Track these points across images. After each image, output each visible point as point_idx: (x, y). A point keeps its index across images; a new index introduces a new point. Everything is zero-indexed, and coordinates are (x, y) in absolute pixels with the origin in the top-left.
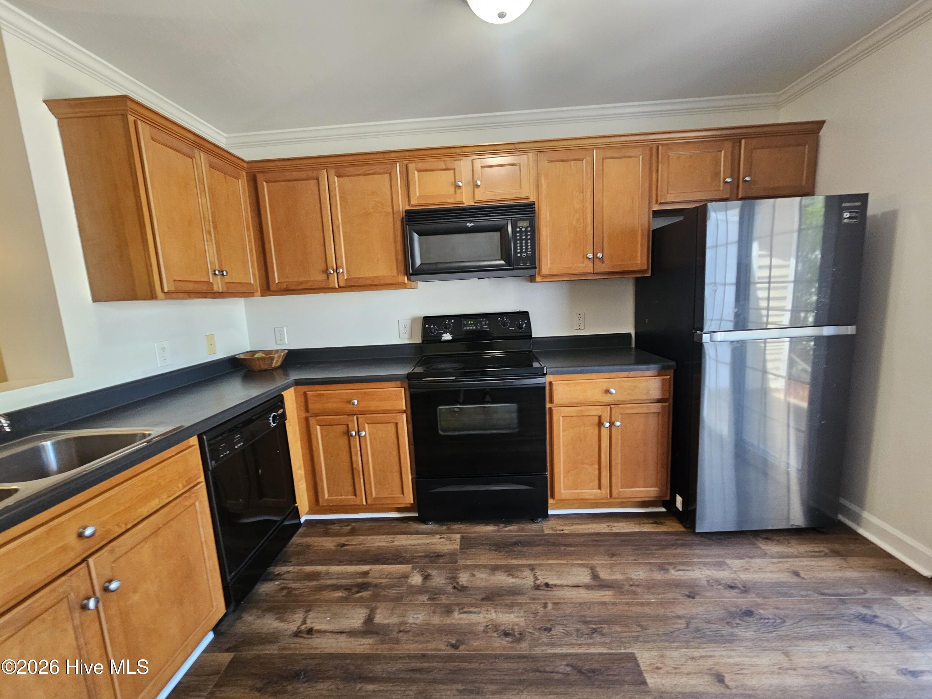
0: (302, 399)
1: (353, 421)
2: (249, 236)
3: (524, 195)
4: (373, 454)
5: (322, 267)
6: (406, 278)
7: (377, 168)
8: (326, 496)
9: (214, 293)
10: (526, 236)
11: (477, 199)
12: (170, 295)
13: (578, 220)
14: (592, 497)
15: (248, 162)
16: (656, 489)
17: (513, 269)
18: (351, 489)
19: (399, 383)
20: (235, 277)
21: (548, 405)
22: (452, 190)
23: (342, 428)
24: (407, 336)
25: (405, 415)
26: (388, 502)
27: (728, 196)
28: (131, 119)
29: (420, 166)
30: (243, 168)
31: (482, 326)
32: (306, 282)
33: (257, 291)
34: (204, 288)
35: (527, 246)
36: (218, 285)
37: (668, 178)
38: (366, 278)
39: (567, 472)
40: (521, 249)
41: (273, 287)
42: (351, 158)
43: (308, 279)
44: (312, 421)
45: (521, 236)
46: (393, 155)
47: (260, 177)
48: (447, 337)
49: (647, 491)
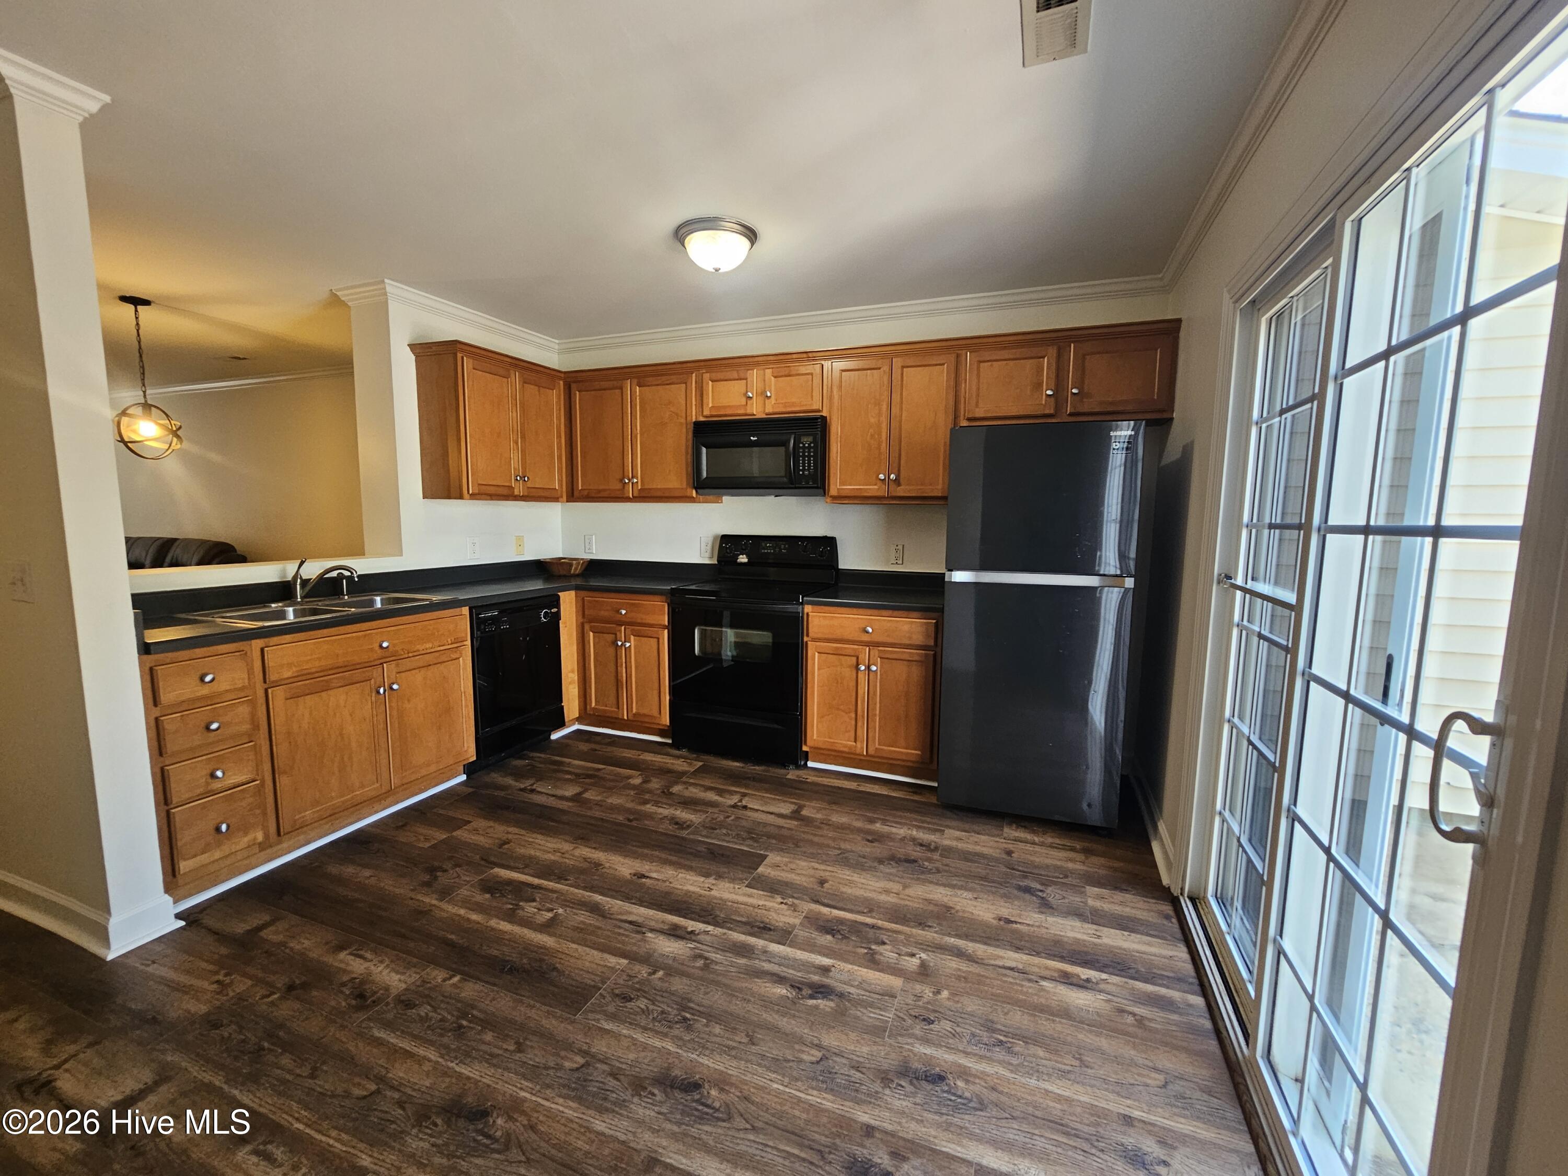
0: (580, 603)
1: (620, 631)
2: (559, 443)
3: (815, 407)
4: (636, 667)
5: (619, 476)
6: (694, 492)
7: (674, 378)
8: (593, 705)
9: (516, 496)
10: (809, 452)
11: (767, 411)
12: (473, 496)
13: (872, 436)
14: (846, 750)
15: (565, 373)
16: (919, 752)
17: (796, 488)
18: (615, 702)
19: (664, 598)
20: (538, 481)
21: (805, 639)
22: (743, 401)
23: (610, 637)
24: (708, 555)
25: (666, 631)
26: (646, 720)
27: (1052, 411)
28: (459, 355)
29: (715, 376)
30: (560, 378)
31: (781, 550)
32: (605, 490)
33: (562, 497)
34: (505, 492)
35: (809, 463)
36: (519, 489)
37: (978, 389)
38: (660, 489)
39: (821, 717)
40: (804, 466)
41: (576, 493)
42: (651, 368)
43: (607, 487)
44: (587, 627)
45: (804, 452)
46: (689, 365)
47: (574, 386)
48: (743, 559)
49: (908, 753)
